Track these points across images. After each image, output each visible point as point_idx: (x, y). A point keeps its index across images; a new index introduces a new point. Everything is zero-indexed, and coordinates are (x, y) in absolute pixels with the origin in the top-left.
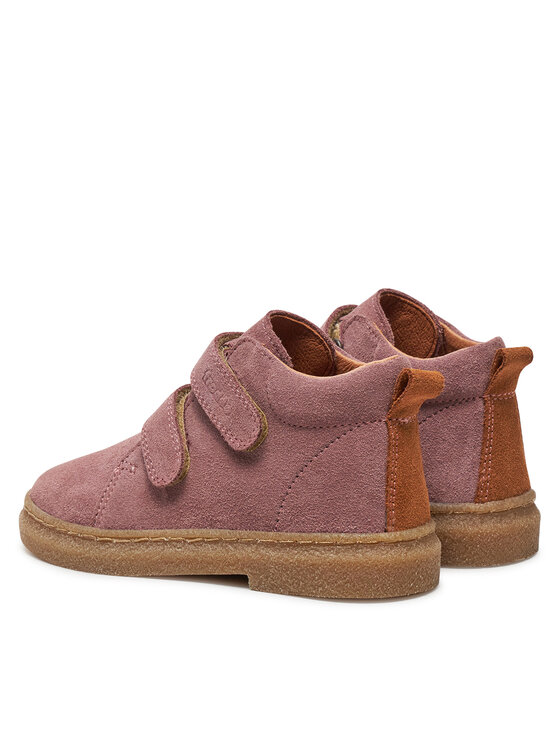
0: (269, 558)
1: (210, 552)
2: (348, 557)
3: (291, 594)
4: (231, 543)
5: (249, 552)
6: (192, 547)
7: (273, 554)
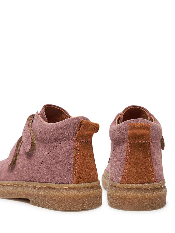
0: (34, 193)
1: (19, 190)
2: (57, 193)
3: (40, 206)
4: (25, 186)
5: (29, 190)
6: (15, 188)
7: (35, 191)
